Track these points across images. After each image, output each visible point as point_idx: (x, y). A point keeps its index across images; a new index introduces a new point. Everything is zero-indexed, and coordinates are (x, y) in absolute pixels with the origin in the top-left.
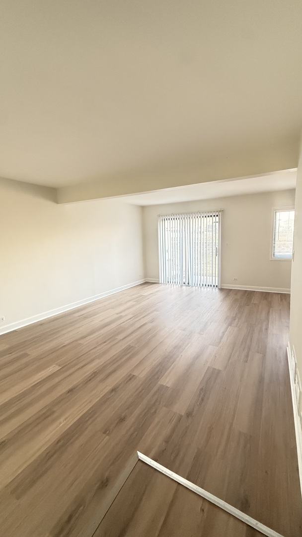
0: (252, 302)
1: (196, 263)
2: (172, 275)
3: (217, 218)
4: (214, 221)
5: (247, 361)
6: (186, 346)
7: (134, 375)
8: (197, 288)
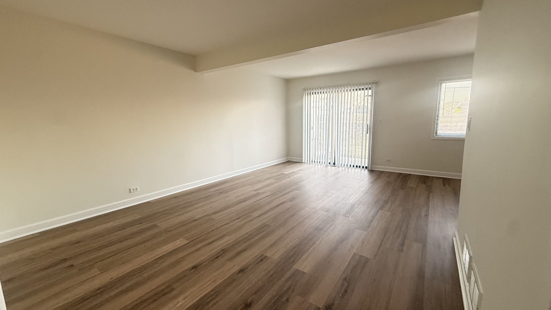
0: (408, 185)
1: (344, 144)
2: (317, 155)
3: (370, 91)
4: (366, 94)
5: (402, 250)
6: (329, 228)
7: (266, 256)
8: (344, 168)
